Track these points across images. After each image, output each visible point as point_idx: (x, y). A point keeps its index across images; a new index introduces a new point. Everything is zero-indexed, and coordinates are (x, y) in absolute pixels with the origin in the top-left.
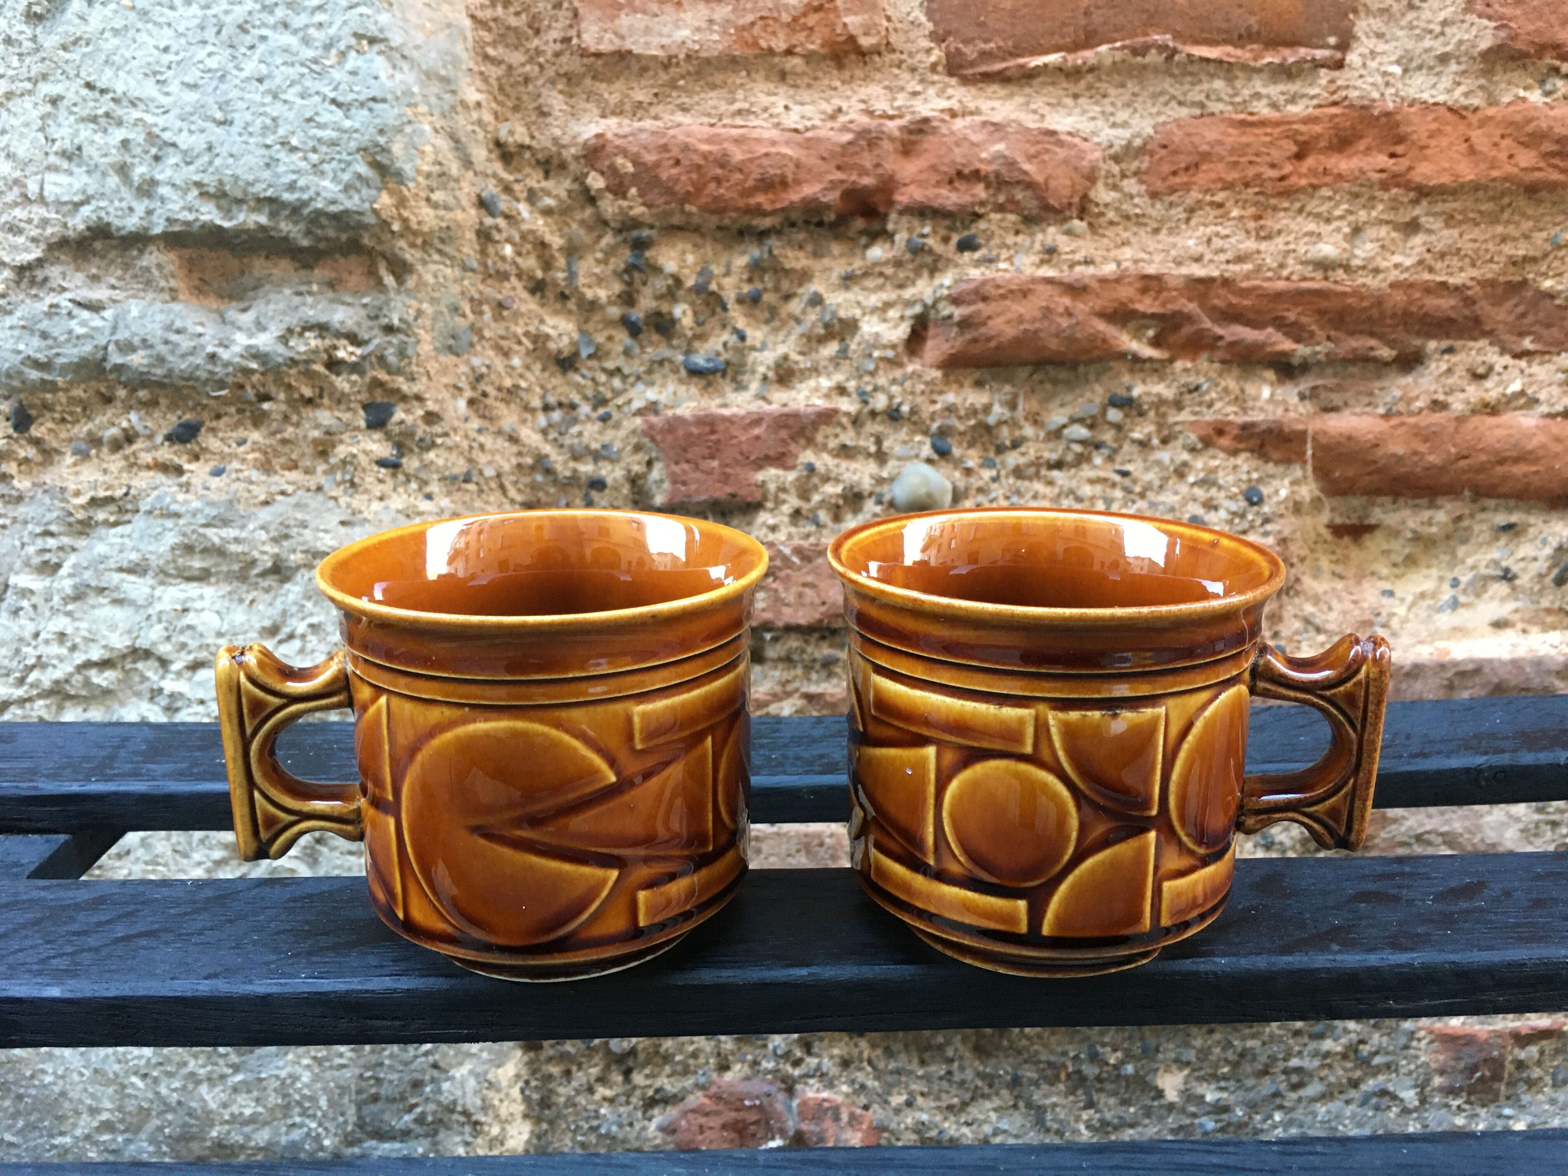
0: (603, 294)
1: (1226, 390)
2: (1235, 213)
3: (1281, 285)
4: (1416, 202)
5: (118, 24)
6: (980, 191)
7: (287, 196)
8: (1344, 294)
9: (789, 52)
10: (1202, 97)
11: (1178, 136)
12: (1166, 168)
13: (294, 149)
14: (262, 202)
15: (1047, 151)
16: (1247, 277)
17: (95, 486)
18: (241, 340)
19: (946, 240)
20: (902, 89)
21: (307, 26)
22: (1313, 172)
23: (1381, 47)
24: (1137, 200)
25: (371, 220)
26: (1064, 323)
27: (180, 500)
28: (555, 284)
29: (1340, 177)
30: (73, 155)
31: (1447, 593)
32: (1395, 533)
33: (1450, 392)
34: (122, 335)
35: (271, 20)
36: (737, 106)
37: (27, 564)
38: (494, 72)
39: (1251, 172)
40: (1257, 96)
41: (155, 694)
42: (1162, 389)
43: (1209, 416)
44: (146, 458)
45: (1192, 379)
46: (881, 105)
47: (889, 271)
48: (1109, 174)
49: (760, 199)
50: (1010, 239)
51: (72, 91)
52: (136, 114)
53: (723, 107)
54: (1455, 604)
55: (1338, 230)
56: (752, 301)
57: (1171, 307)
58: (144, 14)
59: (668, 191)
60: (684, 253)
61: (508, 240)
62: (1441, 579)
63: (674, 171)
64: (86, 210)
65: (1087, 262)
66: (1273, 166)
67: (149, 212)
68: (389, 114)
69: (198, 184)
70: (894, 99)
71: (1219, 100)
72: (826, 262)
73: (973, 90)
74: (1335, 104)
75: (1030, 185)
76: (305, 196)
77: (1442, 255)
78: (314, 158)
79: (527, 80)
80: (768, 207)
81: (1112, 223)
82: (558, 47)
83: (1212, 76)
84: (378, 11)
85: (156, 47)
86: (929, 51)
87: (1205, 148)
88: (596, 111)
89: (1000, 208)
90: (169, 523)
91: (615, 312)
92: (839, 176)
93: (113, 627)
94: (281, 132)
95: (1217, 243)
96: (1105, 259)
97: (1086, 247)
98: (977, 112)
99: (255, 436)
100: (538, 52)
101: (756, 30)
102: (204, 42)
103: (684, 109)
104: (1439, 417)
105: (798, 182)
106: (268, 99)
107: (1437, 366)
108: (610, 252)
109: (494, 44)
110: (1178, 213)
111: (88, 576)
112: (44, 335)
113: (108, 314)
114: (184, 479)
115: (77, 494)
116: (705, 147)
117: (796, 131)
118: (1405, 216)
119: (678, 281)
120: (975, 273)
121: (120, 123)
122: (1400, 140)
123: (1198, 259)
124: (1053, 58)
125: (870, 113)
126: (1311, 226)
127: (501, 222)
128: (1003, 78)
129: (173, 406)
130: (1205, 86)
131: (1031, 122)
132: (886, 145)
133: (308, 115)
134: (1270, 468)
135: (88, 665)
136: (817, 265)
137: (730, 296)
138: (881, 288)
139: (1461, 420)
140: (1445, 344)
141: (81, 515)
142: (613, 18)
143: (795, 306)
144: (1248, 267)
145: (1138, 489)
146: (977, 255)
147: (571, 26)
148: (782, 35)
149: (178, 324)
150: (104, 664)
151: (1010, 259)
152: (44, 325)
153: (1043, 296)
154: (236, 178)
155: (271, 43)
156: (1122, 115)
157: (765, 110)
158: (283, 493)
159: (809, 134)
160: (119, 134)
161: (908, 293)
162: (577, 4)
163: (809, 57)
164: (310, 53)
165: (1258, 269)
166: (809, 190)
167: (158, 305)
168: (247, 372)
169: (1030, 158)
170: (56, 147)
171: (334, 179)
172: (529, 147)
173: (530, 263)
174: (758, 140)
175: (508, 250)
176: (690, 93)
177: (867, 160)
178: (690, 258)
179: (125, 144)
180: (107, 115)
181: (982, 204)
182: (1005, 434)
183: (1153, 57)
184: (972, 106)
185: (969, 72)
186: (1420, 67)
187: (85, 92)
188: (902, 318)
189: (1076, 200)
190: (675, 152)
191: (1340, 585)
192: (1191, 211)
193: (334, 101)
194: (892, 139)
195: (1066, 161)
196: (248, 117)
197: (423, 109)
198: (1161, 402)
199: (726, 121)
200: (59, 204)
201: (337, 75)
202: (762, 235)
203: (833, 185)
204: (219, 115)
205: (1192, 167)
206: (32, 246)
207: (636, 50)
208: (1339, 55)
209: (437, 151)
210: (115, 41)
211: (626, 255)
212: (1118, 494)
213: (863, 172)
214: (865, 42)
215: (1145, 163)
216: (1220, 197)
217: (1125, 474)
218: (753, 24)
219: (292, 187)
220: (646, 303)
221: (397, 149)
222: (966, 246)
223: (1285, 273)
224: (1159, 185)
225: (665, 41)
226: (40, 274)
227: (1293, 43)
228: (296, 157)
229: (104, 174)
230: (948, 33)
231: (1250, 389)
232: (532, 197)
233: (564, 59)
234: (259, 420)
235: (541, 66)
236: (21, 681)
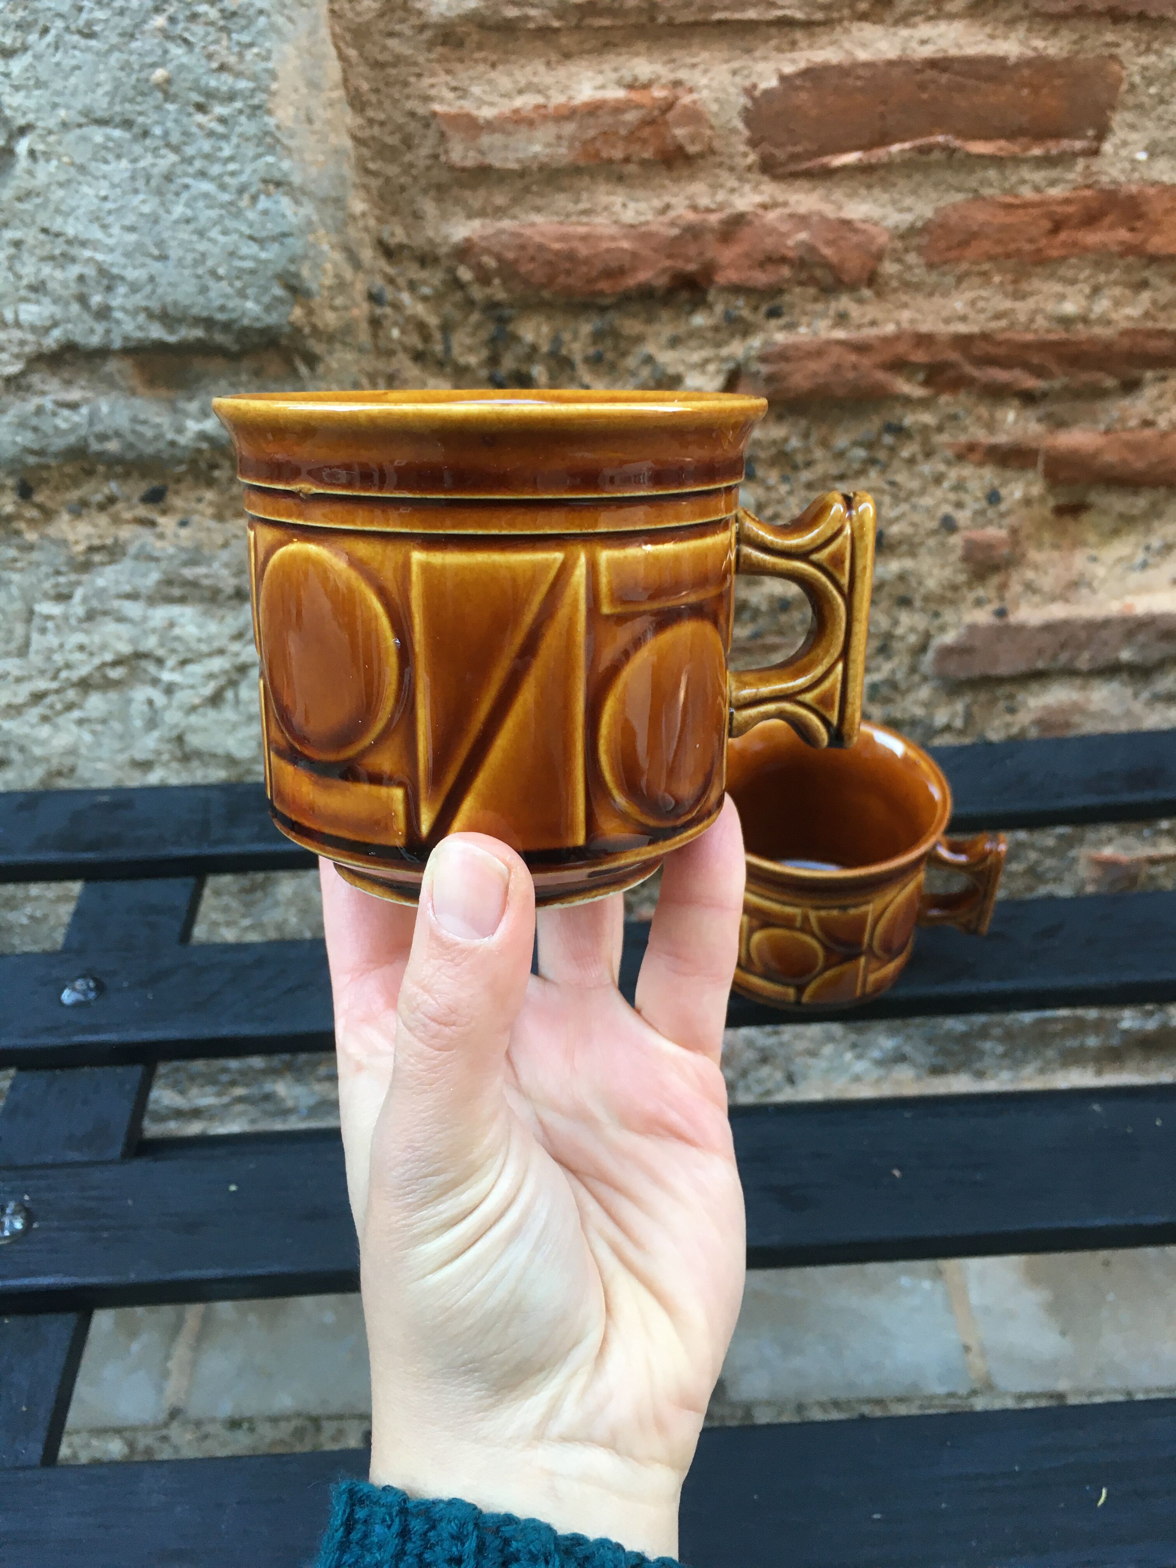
0: (472, 360)
1: (979, 418)
2: (997, 279)
3: (1030, 337)
4: (1147, 266)
5: (62, 177)
6: (786, 272)
7: (220, 317)
8: (1081, 343)
9: (627, 160)
10: (974, 184)
11: (954, 218)
12: (942, 244)
13: (219, 278)
14: (197, 321)
15: (842, 238)
16: (1003, 330)
17: (89, 537)
18: (193, 426)
19: (756, 309)
20: (721, 186)
21: (221, 176)
22: (1064, 244)
23: (1134, 136)
24: (917, 271)
25: (287, 329)
26: (851, 375)
27: (158, 547)
28: (433, 354)
29: (1086, 249)
30: (38, 288)
31: (1140, 556)
32: (1104, 512)
33: (1159, 411)
34: (99, 428)
35: (191, 170)
36: (582, 206)
37: (46, 596)
38: (375, 183)
39: (1012, 246)
40: (1023, 182)
41: (155, 682)
42: (927, 418)
43: (963, 439)
44: (127, 515)
45: (952, 410)
46: (704, 201)
47: (709, 335)
48: (894, 250)
49: (603, 285)
50: (810, 307)
51: (31, 236)
52: (87, 253)
53: (571, 207)
54: (1145, 565)
55: (1081, 291)
56: (596, 361)
57: (939, 358)
58: (82, 169)
59: (526, 281)
60: (539, 326)
61: (396, 324)
62: (1137, 545)
63: (531, 266)
64: (56, 333)
65: (873, 323)
66: (1031, 241)
67: (108, 332)
68: (296, 245)
69: (146, 309)
70: (714, 194)
71: (991, 185)
72: (657, 327)
73: (783, 186)
74: (1088, 187)
75: (827, 265)
76: (234, 316)
77: (1164, 308)
78: (238, 284)
79: (403, 189)
80: (608, 291)
81: (895, 290)
82: (429, 162)
83: (985, 168)
84: (280, 159)
85: (97, 196)
86: (745, 155)
87: (975, 228)
88: (462, 215)
89: (801, 283)
90: (153, 565)
91: (484, 373)
92: (668, 263)
93: (119, 638)
94: (210, 263)
95: (981, 304)
96: (888, 320)
97: (872, 311)
98: (785, 204)
99: (209, 495)
100: (411, 165)
101: (598, 144)
102: (136, 191)
103: (538, 210)
104: (1148, 433)
105: (634, 269)
106: (195, 238)
107: (1150, 392)
108: (478, 326)
109: (373, 159)
110: (950, 280)
111: (95, 603)
112: (35, 429)
113: (84, 410)
114: (159, 530)
115: (77, 542)
116: (557, 246)
117: (632, 226)
118: (1136, 277)
119: (534, 348)
120: (780, 337)
121: (73, 260)
122: (1140, 216)
123: (963, 319)
124: (851, 158)
125: (694, 208)
126: (1058, 288)
127: (388, 310)
128: (809, 175)
129: (143, 476)
130: (980, 174)
131: (829, 211)
132: (709, 237)
133: (231, 248)
134: (1009, 474)
135: (104, 665)
136: (649, 330)
137: (578, 358)
138: (701, 347)
139: (1164, 435)
140: (1161, 372)
141: (81, 558)
142: (474, 138)
143: (631, 362)
144: (1003, 323)
145: (902, 494)
146: (782, 321)
147: (439, 145)
148: (621, 145)
149: (142, 417)
150: (115, 664)
151: (809, 325)
152: (34, 421)
153: (835, 355)
154: (175, 304)
155: (193, 191)
156: (908, 201)
157: (606, 208)
158: (236, 536)
159: (643, 229)
160: (75, 270)
161: (725, 351)
162: (444, 127)
163: (643, 163)
164: (226, 197)
165: (1012, 326)
166: (643, 276)
167: (122, 402)
168: (199, 451)
169: (829, 243)
170: (25, 282)
171: (257, 301)
172: (408, 247)
173: (414, 340)
174: (600, 238)
175: (395, 333)
176: (542, 195)
177: (692, 250)
178: (545, 329)
179: (81, 278)
180: (64, 255)
181: (788, 281)
182: (799, 458)
183: (936, 155)
184: (781, 198)
185: (780, 171)
186: (1163, 153)
187: (42, 237)
188: (718, 372)
189: (865, 276)
190: (531, 251)
191: (1056, 554)
192: (960, 280)
193: (252, 238)
194: (712, 230)
195: (858, 246)
196: (180, 253)
197: (322, 232)
198: (925, 429)
199: (574, 219)
200: (33, 329)
201: (251, 215)
202: (603, 310)
203: (664, 271)
204: (156, 252)
205: (964, 244)
206: (14, 360)
207: (497, 164)
208: (1095, 144)
209: (335, 265)
210: (61, 193)
211: (491, 329)
212: (887, 499)
213: (688, 260)
214: (692, 149)
215: (924, 240)
216: (986, 267)
217: (893, 484)
218: (594, 139)
219: (222, 308)
220: (508, 363)
221: (305, 272)
222: (774, 313)
223: (1034, 326)
224: (936, 259)
225: (521, 155)
226: (23, 382)
227: (1057, 135)
228: (224, 284)
229: (67, 304)
230: (762, 139)
231: (999, 414)
232: (412, 286)
233: (435, 172)
234: (210, 483)
235: (415, 178)
236: (55, 678)
